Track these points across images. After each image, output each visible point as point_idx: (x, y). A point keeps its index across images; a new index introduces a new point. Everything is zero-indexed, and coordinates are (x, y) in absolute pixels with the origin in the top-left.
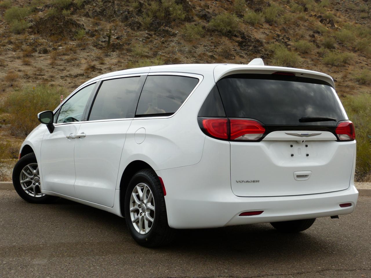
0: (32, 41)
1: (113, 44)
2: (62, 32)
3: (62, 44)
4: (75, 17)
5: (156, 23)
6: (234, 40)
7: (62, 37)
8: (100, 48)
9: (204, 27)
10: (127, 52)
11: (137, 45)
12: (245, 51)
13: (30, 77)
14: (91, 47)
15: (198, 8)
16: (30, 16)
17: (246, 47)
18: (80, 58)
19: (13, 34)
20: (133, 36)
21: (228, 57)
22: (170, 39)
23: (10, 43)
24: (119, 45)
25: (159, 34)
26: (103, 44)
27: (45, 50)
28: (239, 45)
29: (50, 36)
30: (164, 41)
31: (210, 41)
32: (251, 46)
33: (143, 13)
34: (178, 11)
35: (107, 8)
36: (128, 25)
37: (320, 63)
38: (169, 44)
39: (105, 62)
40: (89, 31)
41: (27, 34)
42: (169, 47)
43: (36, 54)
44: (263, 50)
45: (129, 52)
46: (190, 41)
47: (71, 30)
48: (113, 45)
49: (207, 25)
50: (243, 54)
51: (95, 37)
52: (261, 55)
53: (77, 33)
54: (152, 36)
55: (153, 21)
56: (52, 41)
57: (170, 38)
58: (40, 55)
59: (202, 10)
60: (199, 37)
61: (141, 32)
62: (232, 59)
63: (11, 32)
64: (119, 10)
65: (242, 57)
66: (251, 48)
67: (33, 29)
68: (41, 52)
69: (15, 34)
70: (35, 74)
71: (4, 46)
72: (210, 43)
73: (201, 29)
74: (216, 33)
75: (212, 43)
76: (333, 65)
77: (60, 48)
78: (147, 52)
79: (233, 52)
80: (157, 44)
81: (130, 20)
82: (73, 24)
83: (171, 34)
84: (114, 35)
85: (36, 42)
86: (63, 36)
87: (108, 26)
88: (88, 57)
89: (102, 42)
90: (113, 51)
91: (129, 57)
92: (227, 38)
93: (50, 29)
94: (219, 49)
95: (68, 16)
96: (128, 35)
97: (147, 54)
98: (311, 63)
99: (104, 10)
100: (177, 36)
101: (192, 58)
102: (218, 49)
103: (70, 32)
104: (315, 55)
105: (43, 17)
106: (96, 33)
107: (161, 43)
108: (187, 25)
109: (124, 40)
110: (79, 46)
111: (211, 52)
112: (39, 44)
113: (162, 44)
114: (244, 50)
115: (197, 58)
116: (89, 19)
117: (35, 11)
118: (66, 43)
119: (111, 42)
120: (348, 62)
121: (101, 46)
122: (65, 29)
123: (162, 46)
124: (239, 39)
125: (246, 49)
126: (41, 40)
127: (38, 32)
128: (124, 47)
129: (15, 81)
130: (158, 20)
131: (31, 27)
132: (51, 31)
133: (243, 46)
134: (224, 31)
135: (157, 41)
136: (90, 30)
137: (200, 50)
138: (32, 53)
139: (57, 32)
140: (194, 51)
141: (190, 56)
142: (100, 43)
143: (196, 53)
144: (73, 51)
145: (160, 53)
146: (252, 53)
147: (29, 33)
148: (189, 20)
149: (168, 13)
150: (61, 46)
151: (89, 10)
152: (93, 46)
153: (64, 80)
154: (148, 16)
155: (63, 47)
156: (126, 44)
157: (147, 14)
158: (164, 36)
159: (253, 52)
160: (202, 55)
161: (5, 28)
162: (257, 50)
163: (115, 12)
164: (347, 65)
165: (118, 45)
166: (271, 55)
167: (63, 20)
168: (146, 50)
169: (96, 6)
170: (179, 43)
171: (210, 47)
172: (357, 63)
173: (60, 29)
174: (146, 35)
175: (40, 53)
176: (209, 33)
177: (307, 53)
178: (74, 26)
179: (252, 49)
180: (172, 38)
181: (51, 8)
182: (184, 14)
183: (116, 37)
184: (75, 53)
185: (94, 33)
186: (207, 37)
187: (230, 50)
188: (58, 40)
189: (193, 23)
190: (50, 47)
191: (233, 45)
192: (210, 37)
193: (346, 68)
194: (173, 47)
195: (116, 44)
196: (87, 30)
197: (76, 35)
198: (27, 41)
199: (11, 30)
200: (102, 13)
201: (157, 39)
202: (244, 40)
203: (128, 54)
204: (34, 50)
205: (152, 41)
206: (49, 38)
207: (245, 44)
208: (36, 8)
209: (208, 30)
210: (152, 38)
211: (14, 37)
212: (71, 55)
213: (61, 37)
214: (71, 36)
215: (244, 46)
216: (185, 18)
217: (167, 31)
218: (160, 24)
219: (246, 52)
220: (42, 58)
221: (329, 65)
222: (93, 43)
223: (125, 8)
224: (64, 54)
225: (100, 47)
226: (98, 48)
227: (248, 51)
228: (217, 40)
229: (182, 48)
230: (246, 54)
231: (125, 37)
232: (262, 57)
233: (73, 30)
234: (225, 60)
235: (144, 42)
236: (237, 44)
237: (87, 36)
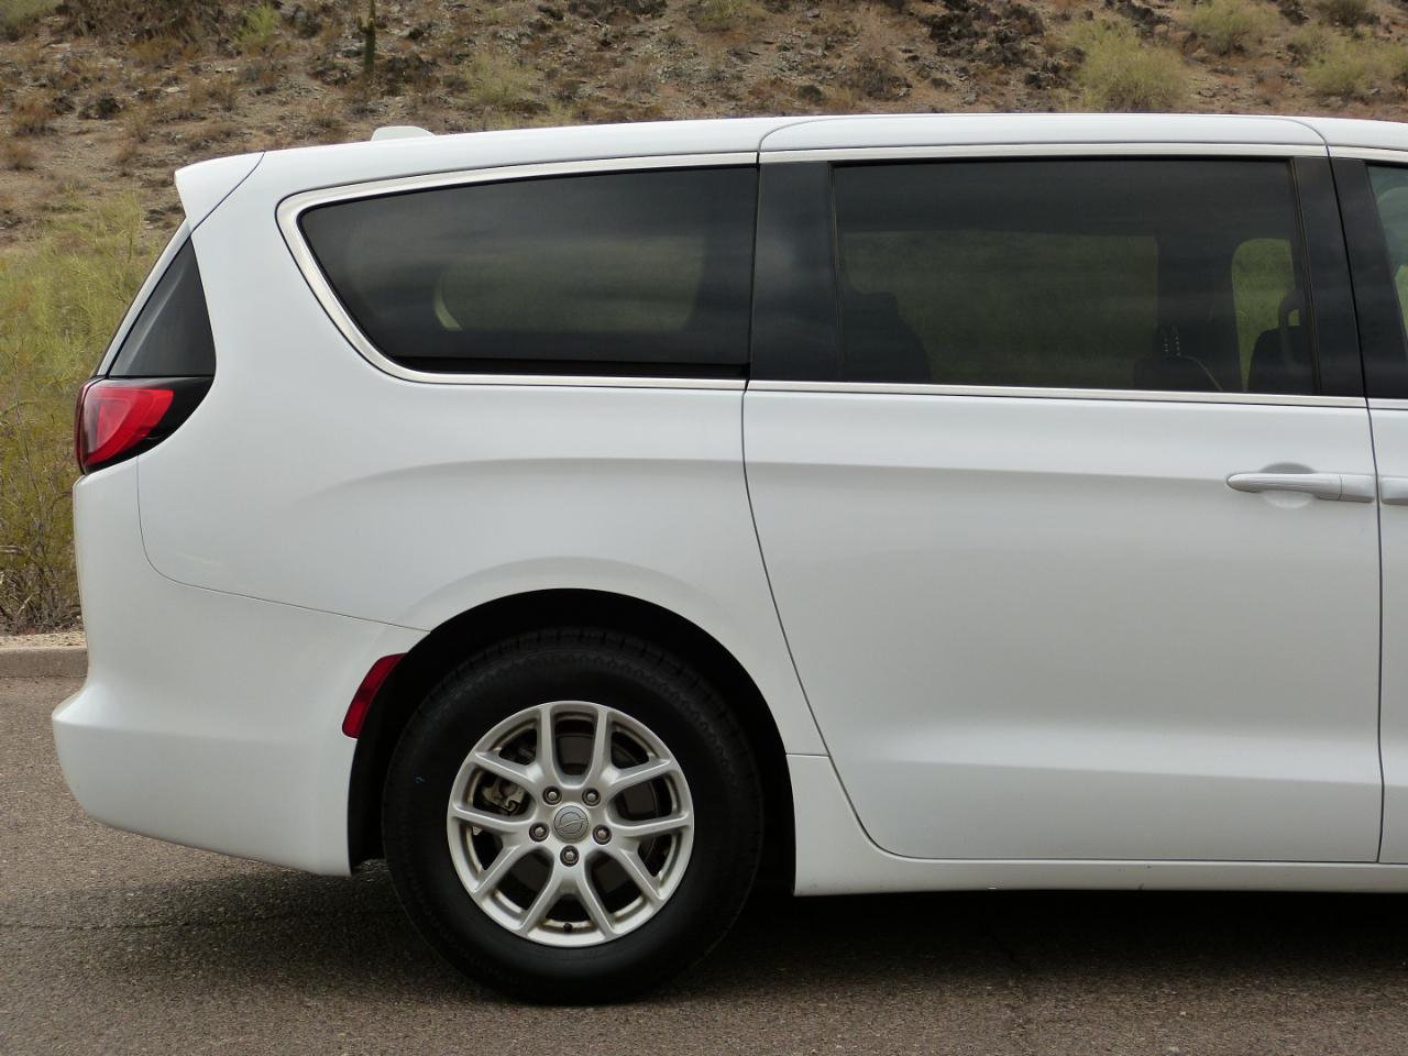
0: (58, 67)
1: (389, 61)
2: (182, 22)
3: (178, 72)
6: (912, 14)
7: (186, 42)
8: (336, 82)
10: (451, 93)
11: (494, 61)
12: (958, 61)
13: (19, 221)
14: (302, 79)
17: (963, 44)
18: (250, 128)
20: (478, 24)
21: (882, 90)
22: (636, 28)
24: (417, 63)
25: (590, 6)
26: (353, 63)
27: (107, 102)
28: (932, 36)
29: (136, 42)
30: (609, 37)
31: (809, 23)
32: (985, 35)
37: (1295, 90)
38: (629, 49)
40: (295, 13)
41: (45, 37)
42: (628, 60)
43: (70, 121)
44: (1039, 50)
45: (456, 93)
46: (723, 30)
47: (220, 12)
48: (392, 66)
50: (948, 72)
51: (323, 34)
52: (1030, 71)
53: (245, 22)
54: (561, 18)
56: (140, 64)
57: (637, 21)
58: (86, 125)
60: (760, 10)
61: (514, 6)
62: (896, 98)
65: (943, 88)
66: (983, 44)
67: (71, 15)
68: (92, 112)
70: (45, 208)
72: (809, 33)
75: (815, 31)
76: (1349, 96)
77: (170, 90)
78: (531, 89)
79: (901, 68)
80: (582, 52)
83: (642, 6)
84: (399, 21)
85: (77, 71)
86: (188, 38)
88: (280, 123)
89: (348, 54)
90: (393, 92)
91: (454, 115)
92: (882, 9)
93: (134, 14)
94: (846, 60)
96: (462, 21)
97: (530, 97)
98: (1250, 92)
100: (668, 11)
101: (722, 102)
102: (839, 56)
103: (217, 20)
104: (1279, 58)
106: (327, 19)
107: (595, 48)
109: (439, 43)
110: (250, 76)
111: (807, 72)
112: (85, 80)
113: (598, 50)
114: (954, 58)
115: (744, 103)
118: (195, 70)
119: (386, 54)
121: (343, 71)
122: (195, 9)
123: (602, 58)
124: (938, 9)
125: (962, 52)
126: (99, 60)
127: (91, 27)
128: (437, 74)
131: (62, 9)
132: (140, 19)
133: (952, 39)
135: (581, 36)
136: (298, 8)
137: (763, 67)
138: (51, 117)
139: (163, 24)
140: (733, 71)
141: (717, 94)
142: (340, 60)
143: (740, 79)
144: (221, 100)
145: (587, 89)
146: (989, 65)
147: (53, 33)
150: (175, 80)
152: (308, 74)
153: (161, 224)
155: (186, 86)
156: (448, 56)
158: (611, 13)
159: (991, 60)
160: (767, 88)
162: (1009, 55)
165: (413, 65)
166: (1069, 69)
168: (531, 78)
170: (673, 42)
171: (804, 51)
173: (177, 12)
174: (537, 16)
175: (85, 116)
177: (1240, 50)
179: (988, 50)
180: (645, 23)
183: (406, 32)
184: (228, 109)
185: (318, 20)
186: (798, 8)
187: (890, 59)
188: (165, 57)
190: (131, 88)
191: (908, 35)
192: (808, 10)
194: (646, 60)
195: (406, 60)
196: (288, 9)
197: (241, 34)
198: (39, 67)
201: (584, 30)
202: (956, 12)
203: (450, 100)
204: (62, 107)
205: (560, 40)
206: (131, 52)
207: (959, 31)
210: (558, 26)
212: (212, 117)
213: (180, 45)
214: (222, 35)
215: (956, 39)
219: (961, 63)
220: (88, 139)
221: (1333, 99)
222: (309, 61)
224: (180, 117)
225: (339, 76)
226: (328, 84)
227: (973, 61)
228: (838, 22)
229: (684, 65)
230: (964, 70)
231: (446, 29)
232: (1032, 81)
233: (231, 10)
234: (867, 105)
235: (527, 47)
236: (925, 30)
237: (287, 36)
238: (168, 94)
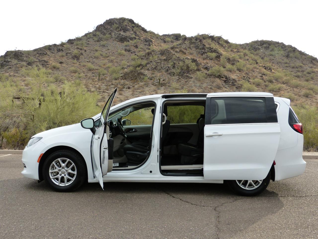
0: (122, 83)
2: (136, 78)
4: (142, 71)
5: (182, 72)
6: (221, 79)
8: (155, 85)
9: (206, 74)
11: (173, 83)
14: (151, 85)
15: (203, 64)
16: (121, 71)
17: (228, 83)
19: (113, 80)
20: (171, 79)
22: (189, 80)
23: (113, 84)
25: (184, 77)
26: (157, 83)
27: (129, 87)
28: (224, 82)
29: (131, 80)
30: (186, 81)
32: (230, 82)
33: (176, 68)
34: (193, 66)
35: (158, 66)
36: (168, 74)
37: (266, 90)
38: (189, 82)
39: (158, 92)
41: (120, 80)
42: (189, 84)
43: (125, 89)
44: (237, 84)
45: (169, 87)
46: (199, 81)
47: (141, 77)
48: (161, 84)
49: (207, 72)
50: (226, 86)
51: (153, 80)
52: (236, 86)
53: (144, 78)
55: (181, 71)
56: (132, 83)
58: (127, 90)
59: (205, 65)
60: (204, 79)
61: (175, 77)
63: (112, 79)
64: (164, 67)
65: (226, 88)
66: (231, 83)
67: (123, 77)
68: (127, 88)
69: (114, 80)
71: (110, 86)
73: (205, 75)
74: (213, 76)
75: (210, 81)
76: (273, 91)
77: (136, 86)
78: (178, 87)
79: (221, 86)
80: (183, 83)
81: (169, 71)
82: (142, 74)
83: (190, 77)
84: (161, 79)
85: (124, 84)
87: (159, 74)
89: (156, 82)
90: (162, 87)
91: (170, 90)
92: (218, 79)
94: (214, 84)
95: (139, 71)
96: (169, 79)
97: (178, 88)
98: (262, 90)
99: (157, 67)
100: (193, 78)
104: (264, 86)
105: (127, 71)
108: (198, 72)
109: (166, 81)
110: (145, 85)
111: (210, 86)
112: (126, 85)
113: (185, 83)
115: (203, 89)
116: (149, 71)
117: (123, 68)
118: (138, 84)
119: (161, 83)
120: (281, 89)
122: (138, 77)
124: (224, 79)
126: (127, 82)
127: (125, 79)
128: (167, 85)
129: (116, 103)
130: (183, 71)
131: (121, 77)
132: (131, 78)
134: (217, 75)
135: (183, 81)
136: (150, 77)
137: (205, 85)
138: (123, 89)
139: (134, 78)
140: (202, 85)
141: (200, 88)
142: (155, 83)
145: (185, 87)
146: (231, 86)
147: (121, 79)
148: (198, 70)
149: (188, 67)
150: (136, 85)
151: (149, 67)
154: (178, 69)
156: (168, 83)
157: (178, 68)
158: (186, 78)
160: (206, 87)
161: (109, 77)
162: (233, 85)
163: (162, 68)
164: (280, 91)
165: (164, 84)
166: (241, 87)
167: (137, 73)
168: (178, 86)
169: (152, 65)
170: (194, 82)
171: (209, 83)
172: (285, 90)
174: (178, 78)
175: (126, 89)
176: (209, 76)
177: (259, 85)
178: (142, 75)
180: (190, 80)
181: (130, 67)
182: (196, 67)
183: (163, 80)
184: (143, 88)
185: (152, 78)
186: (208, 78)
187: (220, 84)
188: (135, 82)
189: (201, 72)
190: (131, 86)
191: (221, 82)
193: (280, 92)
194: (191, 84)
196: (148, 77)
197: (143, 80)
198: (120, 83)
199: (113, 78)
200: (155, 68)
202: (227, 79)
204: (124, 88)
206: (130, 82)
208: (123, 67)
209: (208, 75)
210: (180, 80)
211: (114, 82)
212: (141, 89)
213: (136, 81)
214: (141, 80)
216: (197, 69)
217: (188, 76)
218: (184, 73)
219: (228, 85)
220: (128, 91)
222: (151, 83)
223: (167, 65)
224: (138, 89)
228: (213, 80)
229: (196, 85)
230: (228, 86)
231: (167, 80)
232: (236, 88)
233: (142, 77)
234: (218, 90)
235: (177, 82)
236: (223, 81)
237: (149, 80)
238: (136, 87)
